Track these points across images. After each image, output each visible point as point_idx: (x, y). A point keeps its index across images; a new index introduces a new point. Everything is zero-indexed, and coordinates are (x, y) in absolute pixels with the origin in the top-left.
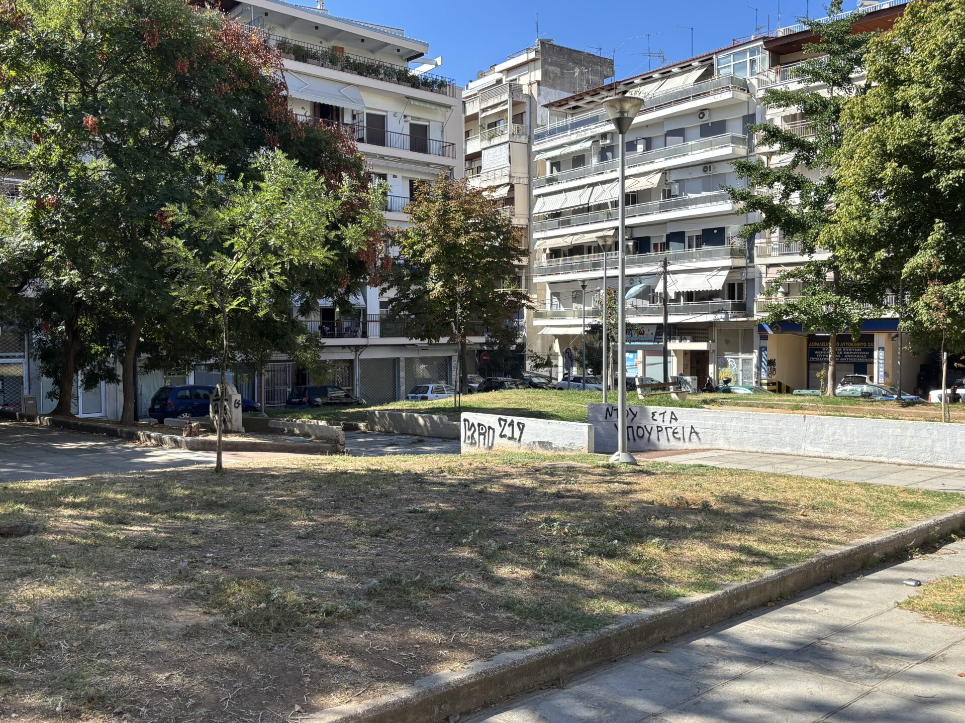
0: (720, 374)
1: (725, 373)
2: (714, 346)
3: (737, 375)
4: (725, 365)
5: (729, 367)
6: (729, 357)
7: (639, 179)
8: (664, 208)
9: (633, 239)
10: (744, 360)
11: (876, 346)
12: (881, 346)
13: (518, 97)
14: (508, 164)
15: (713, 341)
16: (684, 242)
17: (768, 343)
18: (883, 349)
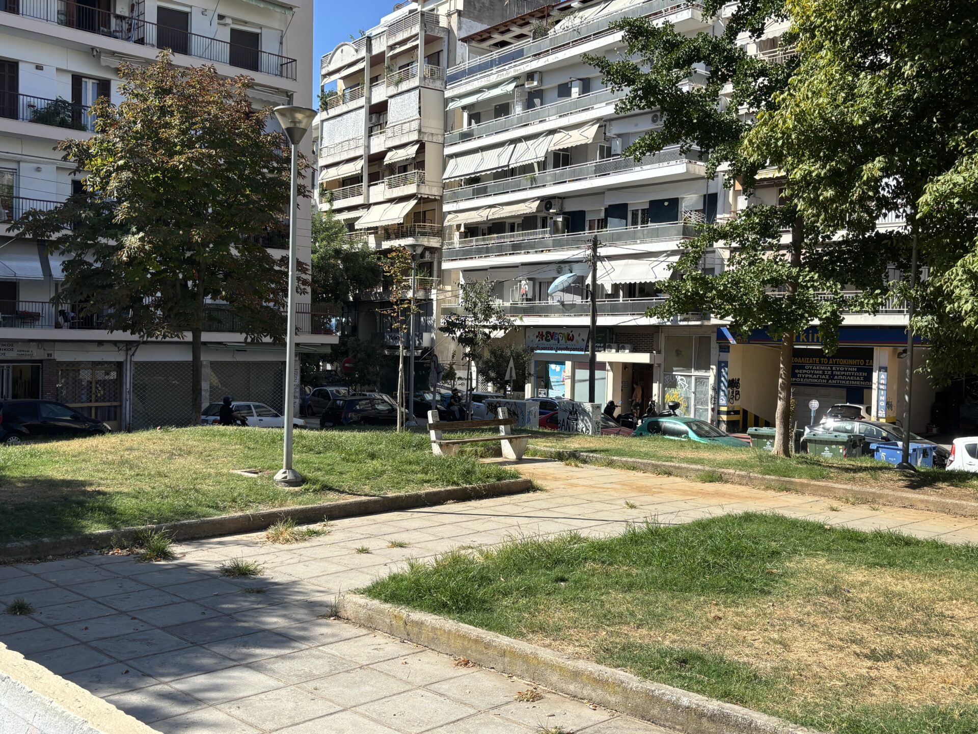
0: (667, 396)
1: (673, 395)
2: (660, 359)
3: (688, 399)
4: (674, 384)
5: (678, 388)
6: (679, 375)
7: (571, 133)
8: (601, 171)
9: (564, 213)
10: (698, 379)
11: (876, 365)
12: (883, 365)
13: (433, 30)
14: (418, 116)
15: (659, 352)
16: (626, 219)
17: (730, 357)
18: (885, 369)
